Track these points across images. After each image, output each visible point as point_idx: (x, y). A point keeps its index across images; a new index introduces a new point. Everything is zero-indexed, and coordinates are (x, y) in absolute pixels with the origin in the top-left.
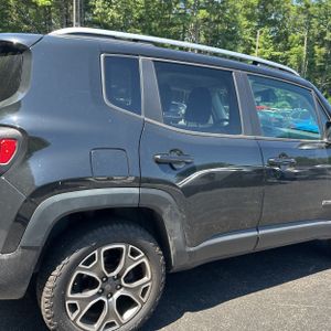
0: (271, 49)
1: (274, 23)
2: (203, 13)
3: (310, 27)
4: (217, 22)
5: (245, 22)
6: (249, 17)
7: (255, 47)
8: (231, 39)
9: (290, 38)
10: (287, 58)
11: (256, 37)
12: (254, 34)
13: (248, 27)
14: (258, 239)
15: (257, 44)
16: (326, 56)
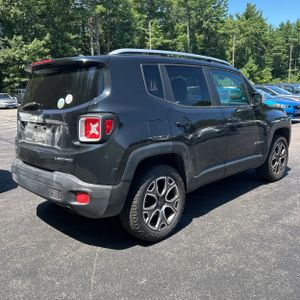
0: (161, 37)
1: (161, 15)
2: (100, 8)
3: (190, 18)
4: (113, 15)
5: (137, 15)
6: (140, 11)
7: (148, 36)
8: (127, 31)
9: (176, 27)
10: (175, 44)
11: (147, 27)
12: (146, 26)
13: (140, 20)
14: (225, 168)
15: (150, 34)
16: (205, 41)
